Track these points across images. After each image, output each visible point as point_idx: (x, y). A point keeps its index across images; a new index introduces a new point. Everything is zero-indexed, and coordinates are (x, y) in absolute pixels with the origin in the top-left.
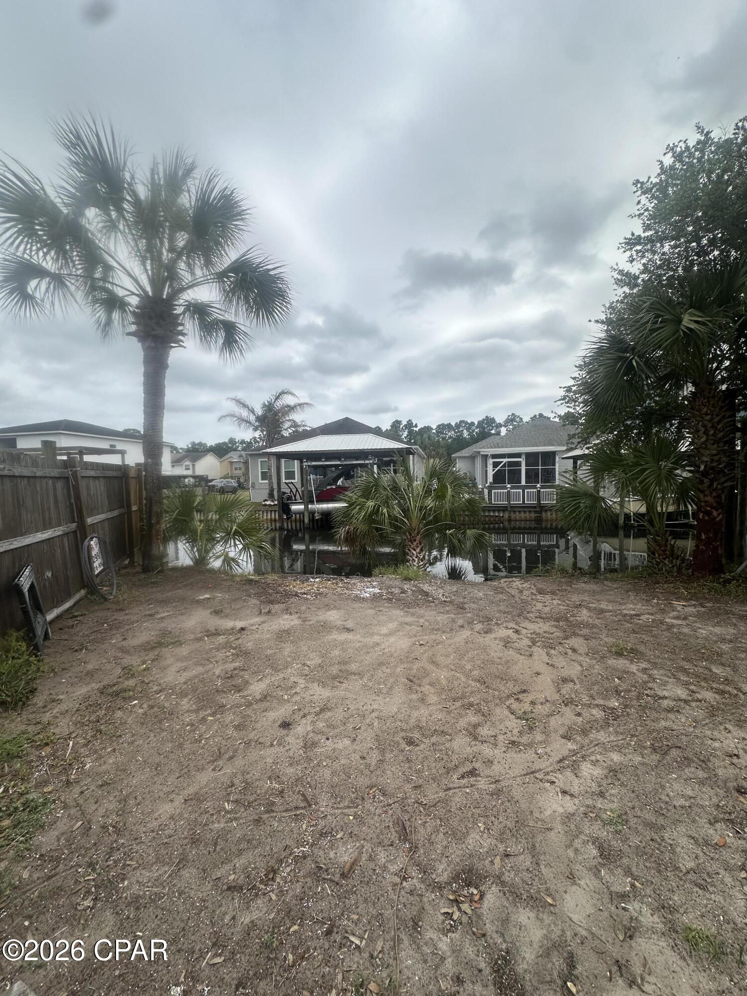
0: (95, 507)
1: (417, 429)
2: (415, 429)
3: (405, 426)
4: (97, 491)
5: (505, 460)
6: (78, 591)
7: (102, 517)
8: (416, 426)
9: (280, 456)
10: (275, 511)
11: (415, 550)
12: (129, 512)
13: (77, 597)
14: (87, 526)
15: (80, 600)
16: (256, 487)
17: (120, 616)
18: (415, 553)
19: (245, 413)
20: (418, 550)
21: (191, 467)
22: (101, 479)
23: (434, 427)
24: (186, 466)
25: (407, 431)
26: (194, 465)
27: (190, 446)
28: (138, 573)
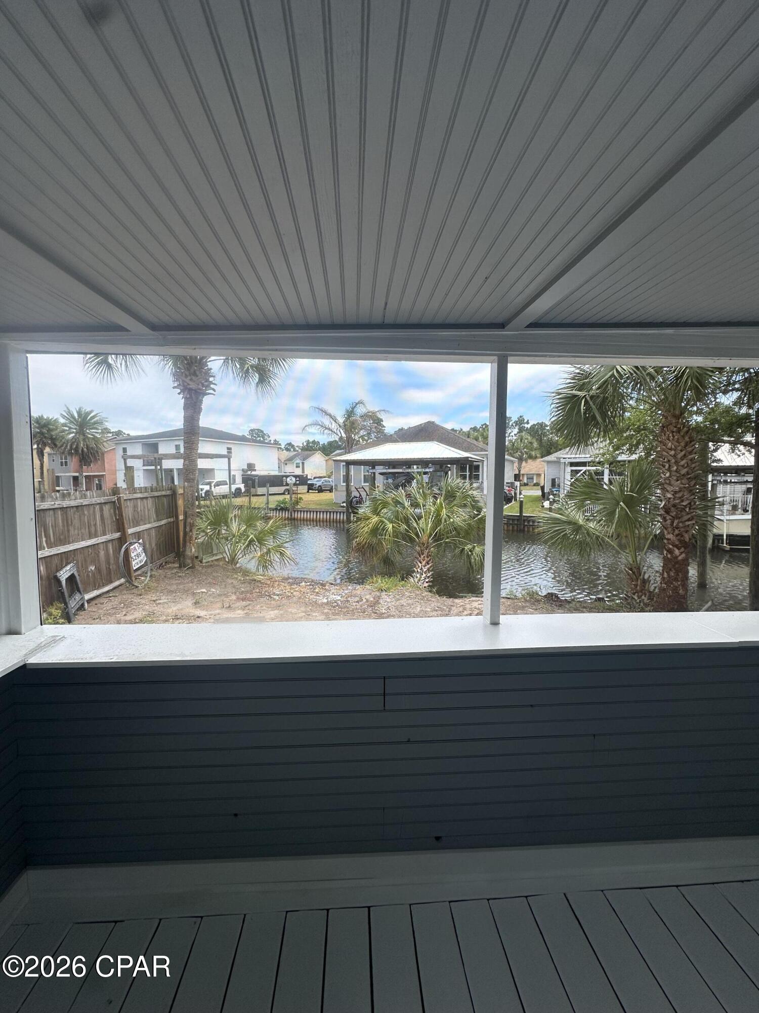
0: (142, 520)
1: (529, 426)
2: (526, 426)
3: (516, 422)
4: (144, 508)
5: (584, 469)
6: (119, 579)
7: (148, 526)
8: (528, 423)
9: (349, 463)
10: (344, 513)
11: (421, 563)
12: (177, 521)
13: (117, 583)
14: (127, 535)
15: (120, 585)
16: (339, 489)
17: (137, 600)
18: (420, 565)
19: (327, 421)
20: (424, 563)
21: (301, 465)
22: (150, 498)
23: (548, 423)
24: (297, 463)
25: (517, 427)
26: (303, 463)
27: (305, 444)
28: (175, 568)
